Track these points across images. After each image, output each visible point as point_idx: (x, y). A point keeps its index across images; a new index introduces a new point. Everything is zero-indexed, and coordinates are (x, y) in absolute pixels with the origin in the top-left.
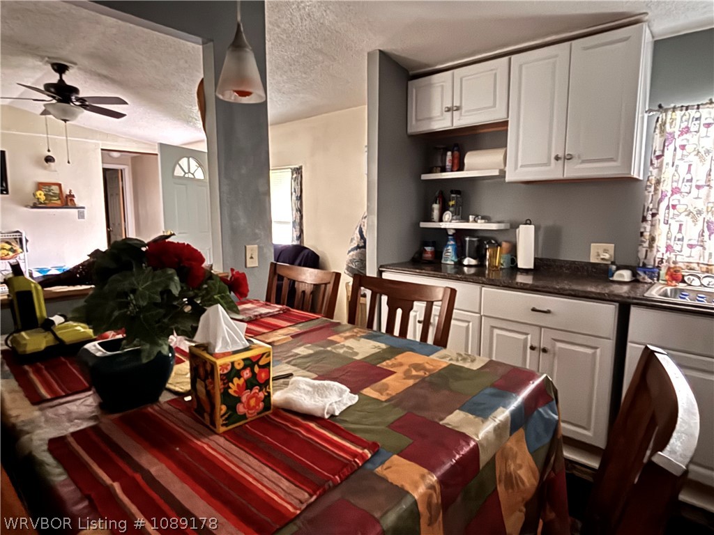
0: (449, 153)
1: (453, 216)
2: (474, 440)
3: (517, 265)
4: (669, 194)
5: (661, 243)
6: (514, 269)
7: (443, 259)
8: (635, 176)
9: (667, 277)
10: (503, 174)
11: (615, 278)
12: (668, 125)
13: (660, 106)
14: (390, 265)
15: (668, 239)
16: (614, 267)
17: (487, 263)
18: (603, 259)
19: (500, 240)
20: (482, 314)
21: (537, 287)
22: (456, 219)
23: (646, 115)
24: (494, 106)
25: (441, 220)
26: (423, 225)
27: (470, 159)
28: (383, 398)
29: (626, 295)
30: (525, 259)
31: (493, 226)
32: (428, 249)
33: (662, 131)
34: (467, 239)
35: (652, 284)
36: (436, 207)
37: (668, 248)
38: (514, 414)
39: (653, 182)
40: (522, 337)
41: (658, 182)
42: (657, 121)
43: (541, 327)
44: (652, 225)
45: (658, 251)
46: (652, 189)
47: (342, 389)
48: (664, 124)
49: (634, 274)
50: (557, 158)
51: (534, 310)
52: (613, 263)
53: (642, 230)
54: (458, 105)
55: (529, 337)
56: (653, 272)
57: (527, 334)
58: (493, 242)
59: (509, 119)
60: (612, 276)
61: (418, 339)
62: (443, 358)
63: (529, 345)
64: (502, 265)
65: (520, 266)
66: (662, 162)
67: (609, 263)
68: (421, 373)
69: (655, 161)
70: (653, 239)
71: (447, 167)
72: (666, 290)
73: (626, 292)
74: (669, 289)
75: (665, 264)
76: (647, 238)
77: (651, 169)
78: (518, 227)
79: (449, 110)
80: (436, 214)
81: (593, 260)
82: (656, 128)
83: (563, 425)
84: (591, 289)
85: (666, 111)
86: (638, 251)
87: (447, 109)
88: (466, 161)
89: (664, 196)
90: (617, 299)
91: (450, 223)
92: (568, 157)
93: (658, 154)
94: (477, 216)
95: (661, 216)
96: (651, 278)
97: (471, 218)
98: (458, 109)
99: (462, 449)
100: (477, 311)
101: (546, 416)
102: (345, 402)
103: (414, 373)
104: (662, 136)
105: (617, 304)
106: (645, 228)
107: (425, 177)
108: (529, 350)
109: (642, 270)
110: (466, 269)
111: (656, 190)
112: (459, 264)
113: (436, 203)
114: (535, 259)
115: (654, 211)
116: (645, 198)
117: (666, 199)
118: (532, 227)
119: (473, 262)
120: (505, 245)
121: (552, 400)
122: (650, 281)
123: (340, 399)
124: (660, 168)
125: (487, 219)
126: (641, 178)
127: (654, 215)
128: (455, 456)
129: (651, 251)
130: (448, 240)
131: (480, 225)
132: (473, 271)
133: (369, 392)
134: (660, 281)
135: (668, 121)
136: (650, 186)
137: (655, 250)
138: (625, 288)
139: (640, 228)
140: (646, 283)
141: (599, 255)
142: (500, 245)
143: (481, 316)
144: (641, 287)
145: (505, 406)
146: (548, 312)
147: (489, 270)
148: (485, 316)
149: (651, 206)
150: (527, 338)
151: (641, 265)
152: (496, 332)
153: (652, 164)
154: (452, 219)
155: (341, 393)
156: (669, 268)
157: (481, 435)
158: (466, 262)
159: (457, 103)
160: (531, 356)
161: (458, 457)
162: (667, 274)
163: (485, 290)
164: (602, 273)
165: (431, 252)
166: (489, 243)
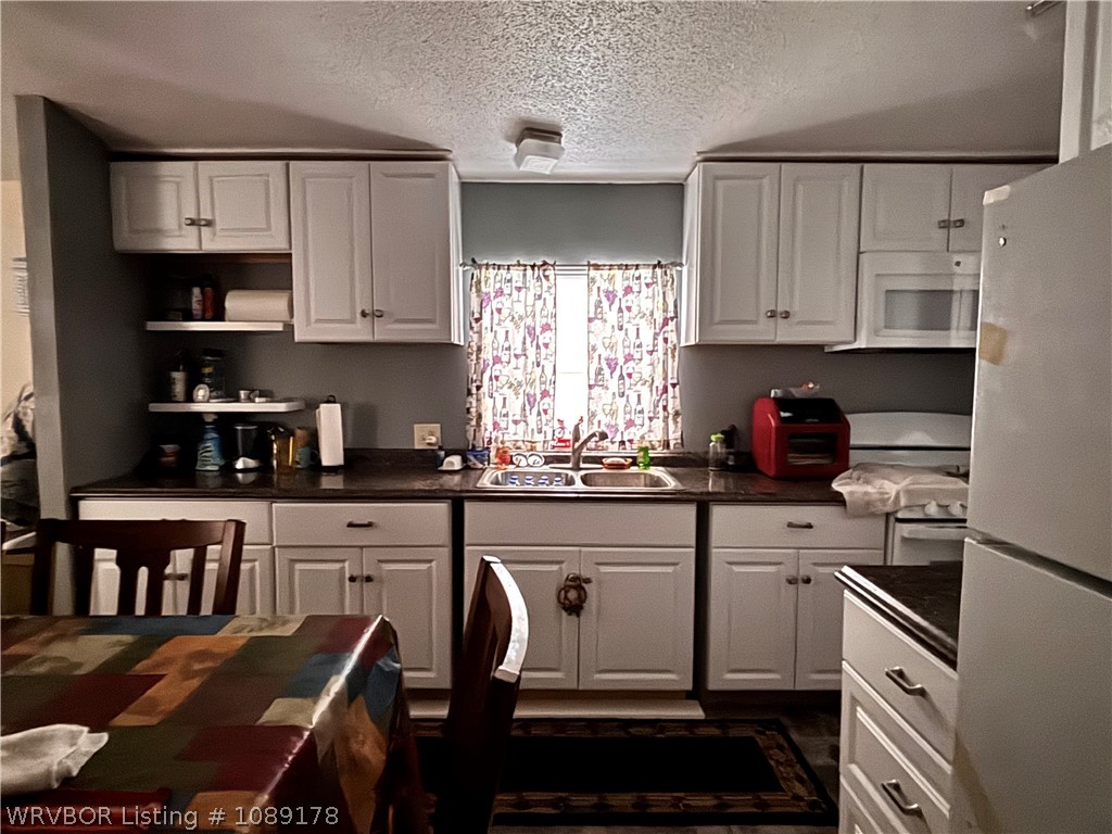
0: (196, 291)
1: (211, 392)
2: (307, 730)
3: (320, 461)
4: (491, 363)
5: (487, 420)
6: (315, 467)
7: (199, 463)
8: (456, 342)
9: (496, 460)
10: (289, 328)
11: (444, 467)
12: (483, 284)
13: (474, 261)
14: (90, 486)
15: (494, 415)
16: (442, 453)
17: (275, 463)
18: (429, 444)
19: (291, 425)
20: (275, 544)
21: (352, 492)
22: (217, 398)
23: (461, 269)
24: (269, 228)
25: (190, 399)
26: (155, 407)
27: (234, 302)
28: (154, 721)
29: (458, 489)
30: (331, 452)
31: (281, 407)
32: (168, 448)
33: (479, 291)
34: (239, 428)
35: (483, 470)
36: (179, 377)
37: (496, 425)
38: (350, 679)
39: (475, 349)
40: (337, 566)
41: (479, 349)
42: (472, 278)
43: (362, 547)
44: (478, 400)
45: (486, 430)
46: (474, 357)
47: (72, 732)
48: (479, 282)
49: (465, 460)
50: (364, 314)
51: (351, 525)
52: (441, 448)
53: (468, 406)
54: (209, 217)
55: (347, 564)
56: (483, 456)
57: (344, 561)
58: (282, 430)
59: (293, 252)
60: (442, 465)
61: (183, 611)
62: (239, 632)
63: (347, 576)
64: (298, 463)
65: (326, 462)
66: (481, 325)
67: (436, 448)
68: (209, 664)
69: (474, 325)
70: (479, 417)
71: (195, 312)
72: (497, 477)
73: (457, 485)
74: (499, 473)
75: (494, 444)
76: (474, 414)
77: (471, 333)
78: (318, 407)
79: (193, 223)
80: (179, 388)
81: (417, 447)
82: (471, 285)
83: (406, 674)
84: (419, 485)
85: (480, 267)
86: (466, 431)
87: (189, 222)
88: (228, 304)
89: (486, 366)
90: (450, 494)
91: (206, 404)
92: (377, 314)
93: (476, 316)
94: (253, 391)
95: (485, 389)
96: (482, 463)
97: (243, 394)
98: (209, 223)
99: (295, 746)
100: (267, 541)
101: (387, 669)
102: (84, 749)
103: (197, 667)
104: (478, 296)
105: (450, 501)
106: (471, 403)
107: (154, 326)
108: (347, 582)
109: (472, 455)
110: (240, 475)
111: (478, 358)
112: (228, 470)
113: (178, 371)
114: (345, 450)
115: (478, 383)
116: (468, 368)
117: (489, 368)
118: (338, 406)
119: (252, 463)
120: (299, 433)
121: (391, 645)
122: (480, 466)
123: (74, 748)
124: (480, 333)
125: (269, 395)
126: (462, 343)
127: (478, 388)
128: (287, 759)
129: (480, 430)
130: (205, 431)
131: (259, 406)
132: (251, 477)
133: (124, 720)
134: (491, 466)
135: (483, 279)
136: (472, 354)
137: (483, 428)
138: (457, 478)
139: (465, 403)
140: (476, 469)
141: (424, 439)
142: (292, 434)
143: (274, 548)
144: (473, 474)
145: (339, 672)
146: (369, 525)
147: (279, 474)
148: (279, 547)
149: (475, 378)
150: (344, 567)
151: (470, 447)
152: (298, 566)
153: (472, 328)
154: (210, 398)
155: (73, 739)
156: (498, 449)
157: (315, 719)
158: (240, 465)
159: (206, 215)
160: (351, 590)
161: (290, 758)
162: (496, 456)
163: (277, 508)
164: (429, 462)
165: (175, 454)
166: (276, 432)
